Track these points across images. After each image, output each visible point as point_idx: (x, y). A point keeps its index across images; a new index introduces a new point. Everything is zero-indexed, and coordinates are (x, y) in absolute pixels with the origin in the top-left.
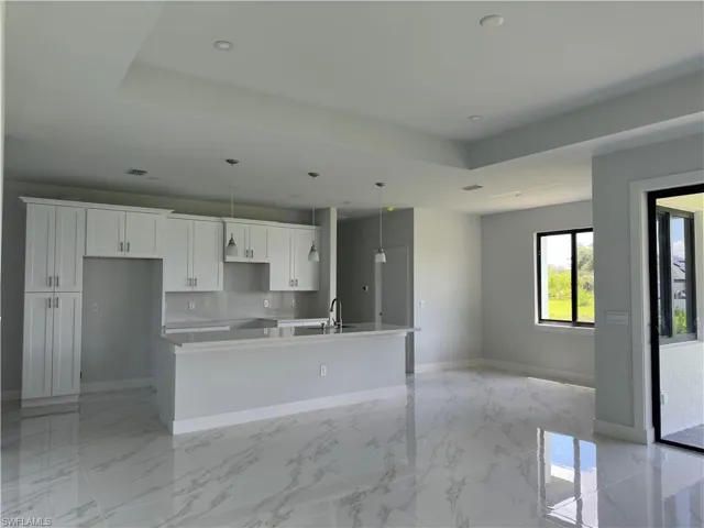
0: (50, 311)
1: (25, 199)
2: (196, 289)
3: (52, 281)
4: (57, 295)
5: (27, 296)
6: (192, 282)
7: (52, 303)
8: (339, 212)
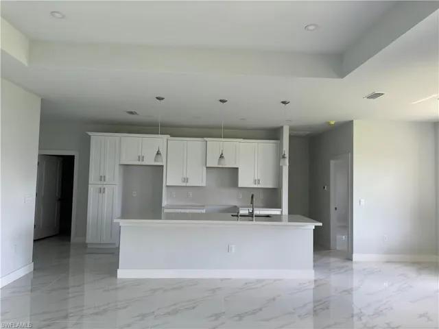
0: (101, 195)
1: (89, 133)
2: (188, 185)
3: (102, 178)
4: (105, 186)
5: (90, 186)
6: (186, 180)
7: (102, 191)
8: (291, 129)
